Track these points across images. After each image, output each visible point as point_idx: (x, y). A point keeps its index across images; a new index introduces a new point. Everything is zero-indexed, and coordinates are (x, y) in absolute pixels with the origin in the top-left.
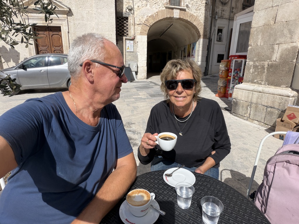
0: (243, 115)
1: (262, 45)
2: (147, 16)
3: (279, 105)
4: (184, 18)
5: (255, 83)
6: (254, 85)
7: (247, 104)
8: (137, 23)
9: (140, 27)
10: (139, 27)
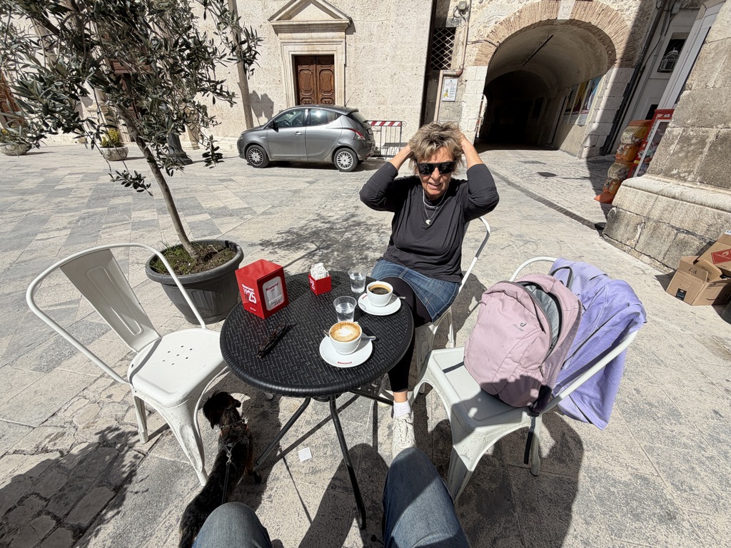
0: (623, 242)
1: (717, 86)
2: (496, 23)
3: (708, 230)
4: (583, 20)
5: (672, 176)
6: (669, 181)
7: (638, 220)
8: (472, 39)
9: (477, 49)
10: (474, 49)
